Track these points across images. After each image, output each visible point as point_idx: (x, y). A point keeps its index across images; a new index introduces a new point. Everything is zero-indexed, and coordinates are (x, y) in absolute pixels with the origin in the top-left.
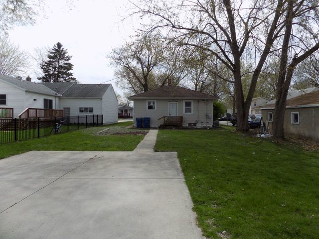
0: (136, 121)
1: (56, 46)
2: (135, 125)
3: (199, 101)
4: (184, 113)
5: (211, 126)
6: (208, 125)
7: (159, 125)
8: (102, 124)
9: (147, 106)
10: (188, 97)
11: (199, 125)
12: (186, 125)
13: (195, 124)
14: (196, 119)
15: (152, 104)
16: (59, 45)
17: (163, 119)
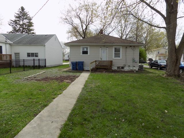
0: (71, 65)
1: (21, 9)
2: (71, 68)
3: (126, 47)
4: (113, 58)
5: (137, 69)
6: (134, 68)
7: (92, 68)
8: (45, 66)
9: (81, 52)
10: (118, 43)
11: (126, 69)
12: (115, 68)
13: (123, 68)
14: (124, 63)
15: (85, 50)
16: (23, 9)
17: (95, 63)
